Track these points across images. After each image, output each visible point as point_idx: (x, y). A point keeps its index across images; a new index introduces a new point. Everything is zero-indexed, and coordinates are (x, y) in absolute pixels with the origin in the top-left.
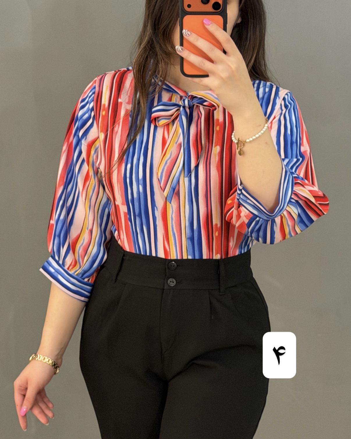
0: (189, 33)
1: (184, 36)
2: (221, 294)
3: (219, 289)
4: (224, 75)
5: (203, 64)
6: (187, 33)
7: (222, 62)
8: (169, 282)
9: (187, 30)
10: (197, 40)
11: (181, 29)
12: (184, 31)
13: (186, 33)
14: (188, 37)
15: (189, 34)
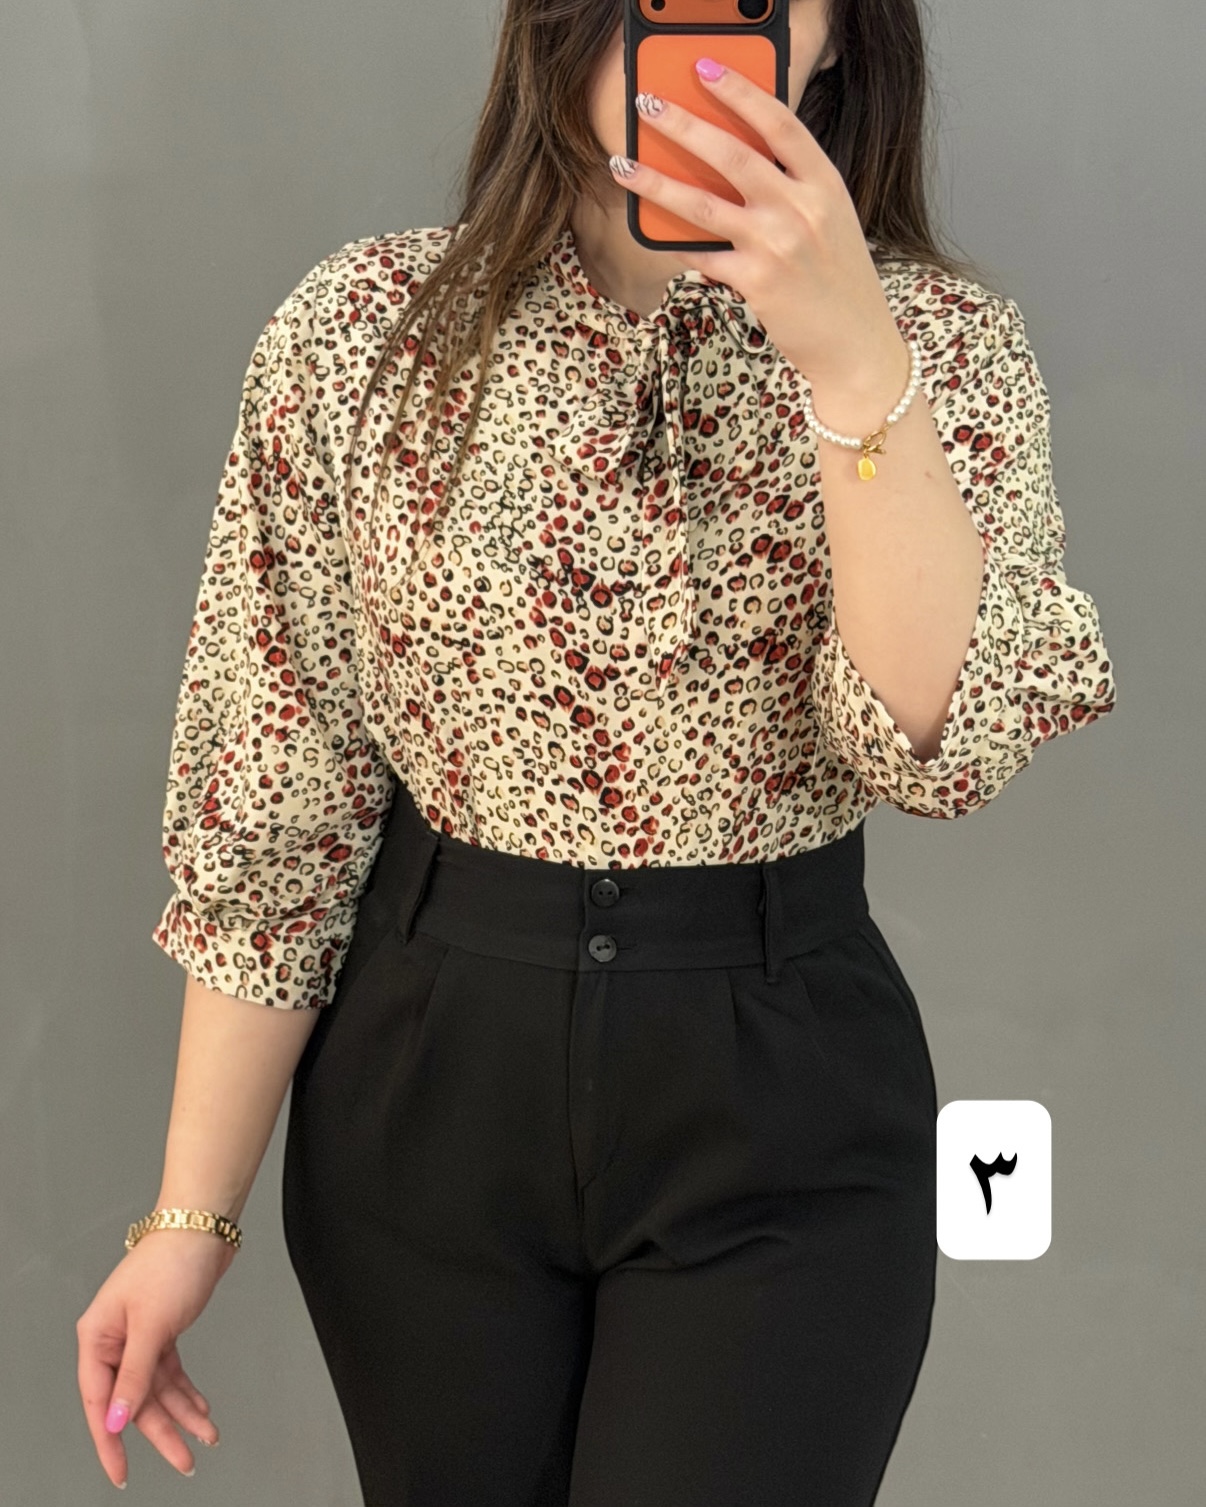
0: (658, 104)
1: (643, 115)
4: (783, 244)
5: (706, 212)
6: (650, 107)
7: (772, 199)
9: (650, 96)
10: (688, 127)
11: (632, 91)
12: (640, 99)
13: (647, 106)
14: (655, 117)
15: (657, 110)
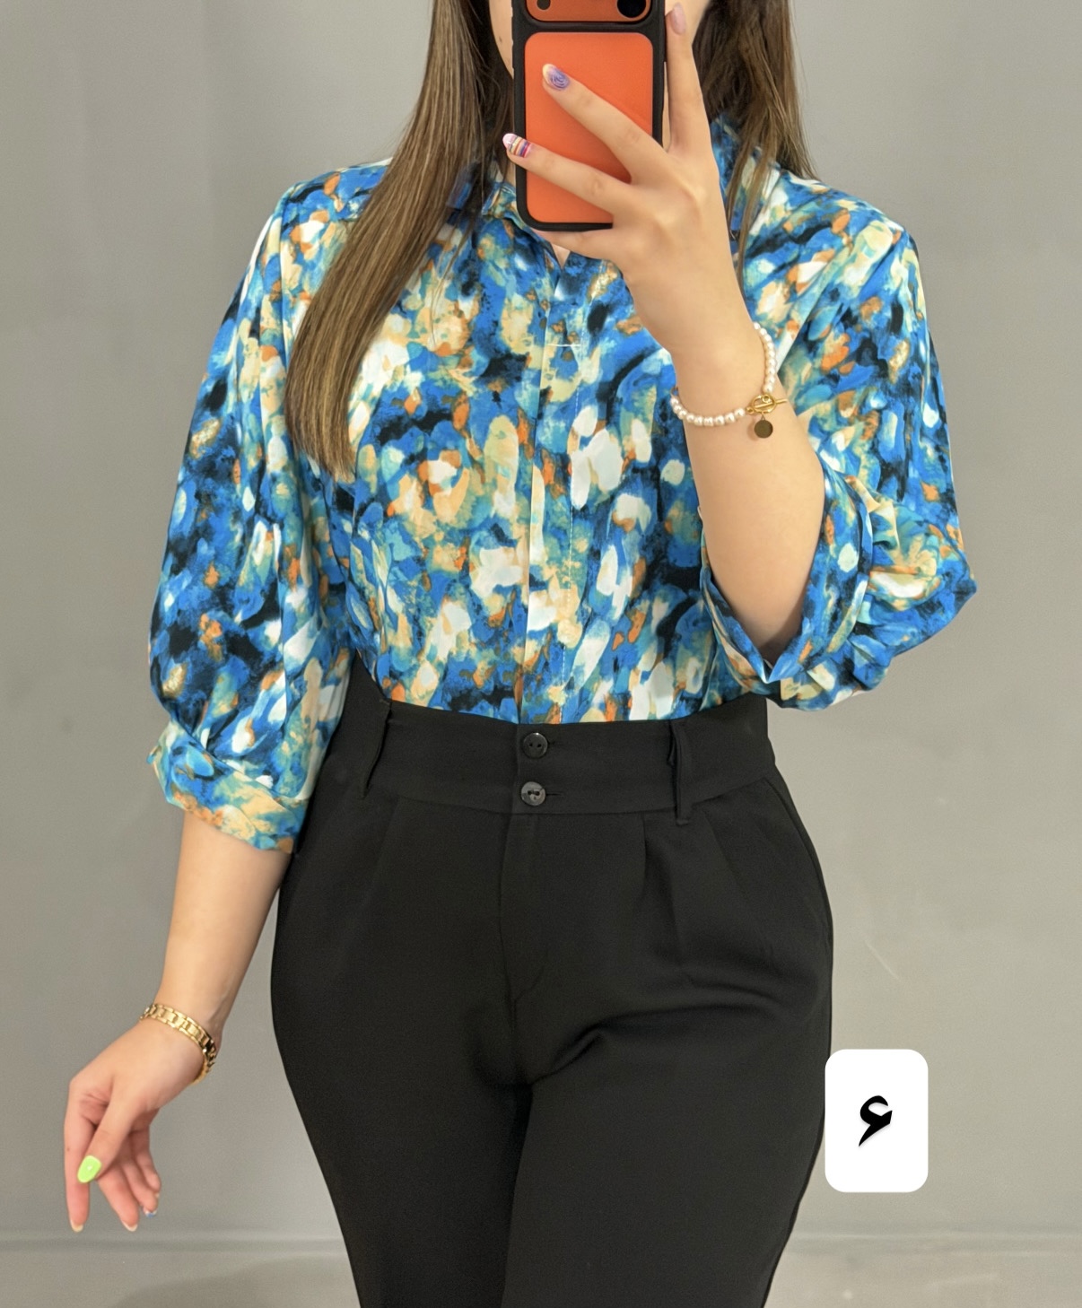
2: (680, 822)
3: (676, 809)
8: (524, 790)
